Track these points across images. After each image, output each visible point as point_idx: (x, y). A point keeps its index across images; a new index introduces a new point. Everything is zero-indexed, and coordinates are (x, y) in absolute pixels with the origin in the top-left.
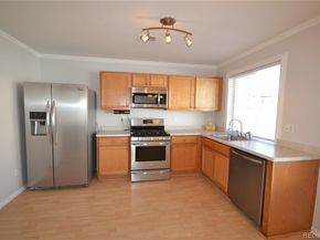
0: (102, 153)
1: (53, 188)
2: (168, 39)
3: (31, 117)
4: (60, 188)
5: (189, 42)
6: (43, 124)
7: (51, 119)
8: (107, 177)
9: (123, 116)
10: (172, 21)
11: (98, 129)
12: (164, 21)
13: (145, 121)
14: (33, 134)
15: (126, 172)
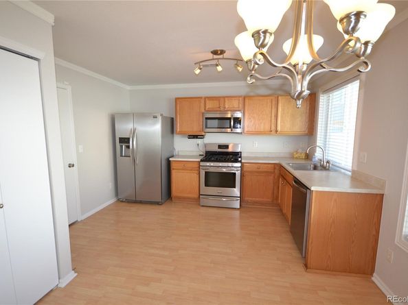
0: (175, 175)
1: (136, 202)
2: (219, 68)
3: (120, 142)
4: (141, 202)
5: (240, 69)
6: (128, 147)
7: (133, 143)
8: (179, 198)
9: (199, 141)
10: (222, 52)
11: (176, 153)
12: (215, 53)
13: (220, 147)
14: (122, 156)
15: (196, 196)
